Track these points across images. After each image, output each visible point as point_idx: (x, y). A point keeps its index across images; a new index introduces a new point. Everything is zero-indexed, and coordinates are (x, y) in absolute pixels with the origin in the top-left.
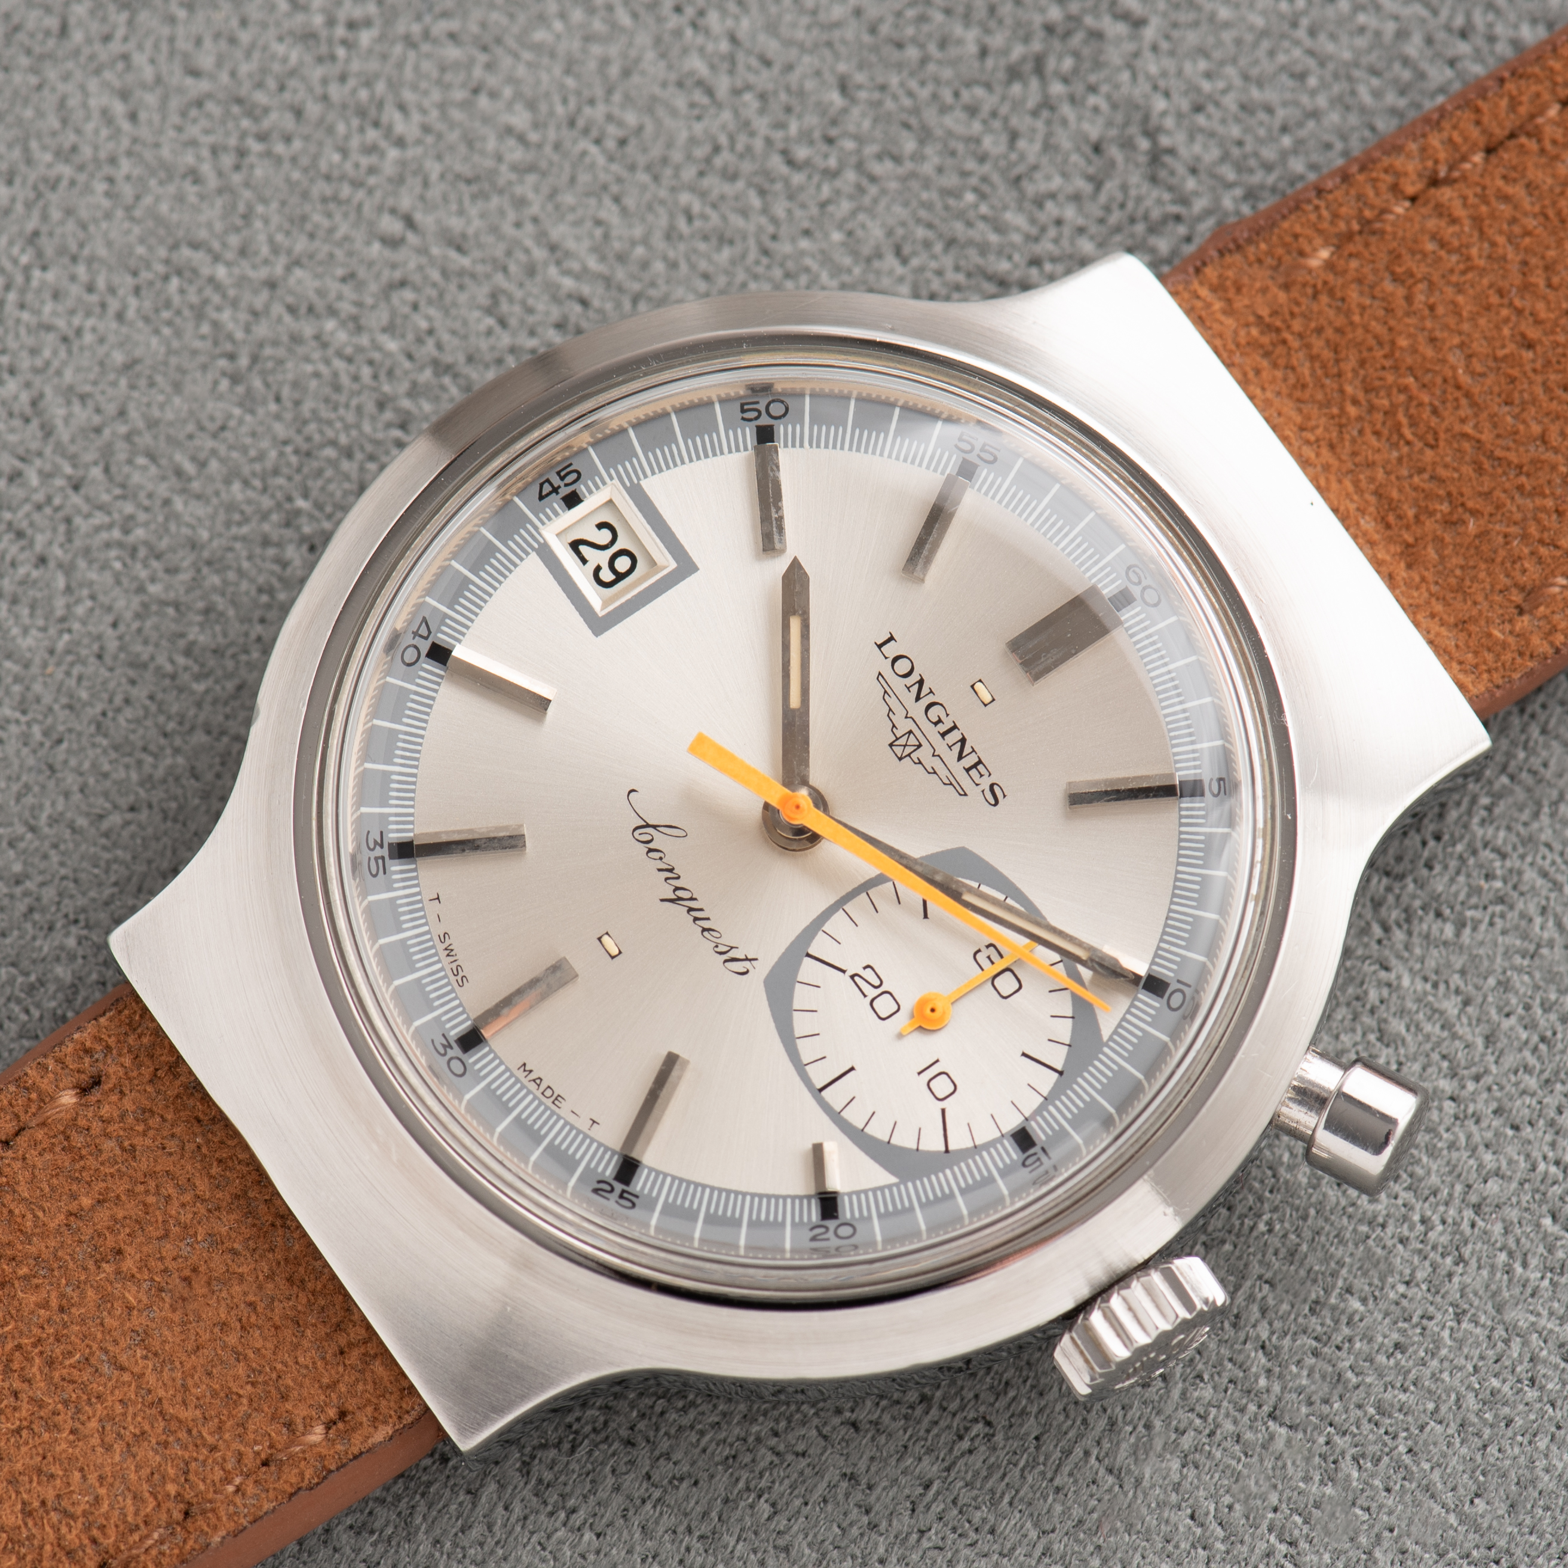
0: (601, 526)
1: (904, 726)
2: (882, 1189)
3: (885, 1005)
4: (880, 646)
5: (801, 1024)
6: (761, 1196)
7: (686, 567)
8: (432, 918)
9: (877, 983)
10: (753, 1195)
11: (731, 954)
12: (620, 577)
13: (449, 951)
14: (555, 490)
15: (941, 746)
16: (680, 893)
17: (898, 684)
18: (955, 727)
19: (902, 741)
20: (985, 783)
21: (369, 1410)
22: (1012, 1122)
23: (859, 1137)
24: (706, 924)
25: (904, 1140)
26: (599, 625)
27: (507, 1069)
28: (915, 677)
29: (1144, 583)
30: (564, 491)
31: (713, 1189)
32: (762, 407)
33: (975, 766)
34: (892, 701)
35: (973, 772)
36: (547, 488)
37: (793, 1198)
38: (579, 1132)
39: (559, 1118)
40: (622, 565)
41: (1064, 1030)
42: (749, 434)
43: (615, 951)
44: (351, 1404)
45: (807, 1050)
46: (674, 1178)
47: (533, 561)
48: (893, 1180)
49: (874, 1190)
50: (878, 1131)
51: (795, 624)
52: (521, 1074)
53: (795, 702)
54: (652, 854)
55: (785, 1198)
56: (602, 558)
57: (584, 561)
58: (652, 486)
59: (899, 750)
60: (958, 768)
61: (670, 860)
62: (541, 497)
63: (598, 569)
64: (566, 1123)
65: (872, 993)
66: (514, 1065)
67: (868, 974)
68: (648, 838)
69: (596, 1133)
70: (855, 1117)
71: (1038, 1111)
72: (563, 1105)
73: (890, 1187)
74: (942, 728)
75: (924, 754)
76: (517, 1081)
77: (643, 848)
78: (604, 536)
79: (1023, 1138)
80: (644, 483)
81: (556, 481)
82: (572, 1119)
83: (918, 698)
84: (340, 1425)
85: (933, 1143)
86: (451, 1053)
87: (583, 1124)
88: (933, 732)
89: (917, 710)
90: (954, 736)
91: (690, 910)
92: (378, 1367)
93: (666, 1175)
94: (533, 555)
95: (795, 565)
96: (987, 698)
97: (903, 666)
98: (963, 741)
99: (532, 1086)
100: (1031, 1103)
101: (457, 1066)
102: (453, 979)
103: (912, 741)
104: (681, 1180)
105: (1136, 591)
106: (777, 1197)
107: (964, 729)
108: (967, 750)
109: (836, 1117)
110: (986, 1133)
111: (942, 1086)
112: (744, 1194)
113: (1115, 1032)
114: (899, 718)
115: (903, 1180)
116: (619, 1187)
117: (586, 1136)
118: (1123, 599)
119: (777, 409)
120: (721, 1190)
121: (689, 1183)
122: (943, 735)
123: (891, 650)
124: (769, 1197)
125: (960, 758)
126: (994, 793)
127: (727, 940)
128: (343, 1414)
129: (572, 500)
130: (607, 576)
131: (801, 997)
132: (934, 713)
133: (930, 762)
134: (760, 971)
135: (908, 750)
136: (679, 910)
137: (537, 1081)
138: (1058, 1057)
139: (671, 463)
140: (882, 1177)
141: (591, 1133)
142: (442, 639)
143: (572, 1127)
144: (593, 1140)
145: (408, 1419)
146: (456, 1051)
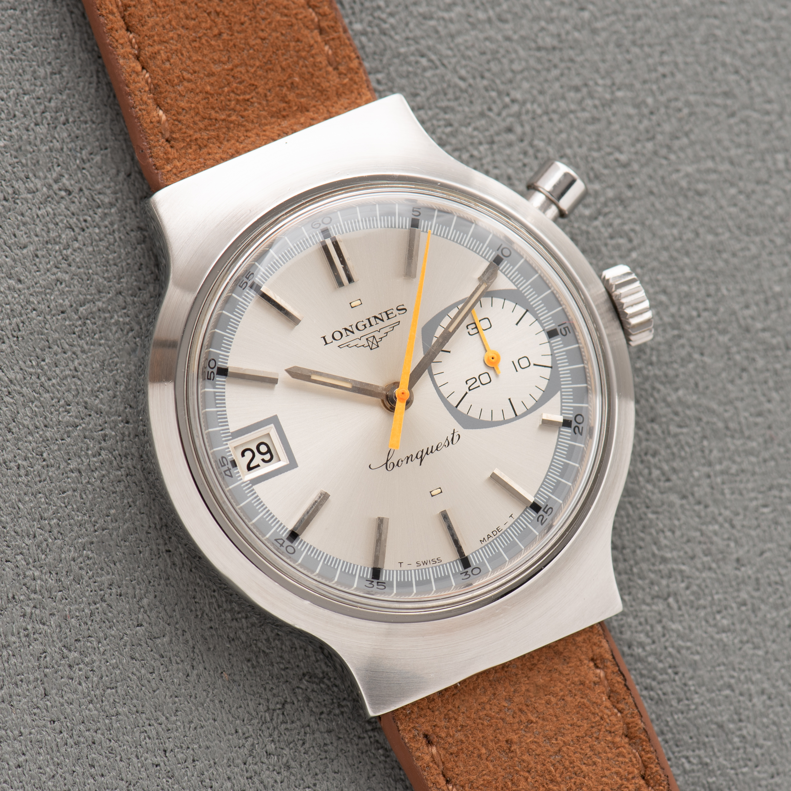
0: (243, 455)
1: (364, 341)
2: (562, 399)
3: (485, 379)
4: (326, 343)
5: (486, 417)
6: (555, 451)
7: (274, 420)
8: (409, 568)
9: (474, 380)
10: (554, 455)
11: (450, 440)
12: (269, 451)
13: (425, 563)
14: (229, 470)
15: (375, 328)
16: (419, 456)
17: (345, 339)
18: (369, 319)
19: (370, 344)
20: (396, 312)
21: (595, 648)
22: (544, 337)
23: (539, 403)
24: (434, 448)
25: (544, 384)
26: (293, 464)
27: (481, 549)
28: (343, 332)
29: (320, 222)
30: (230, 466)
31: (549, 471)
32: (210, 370)
33: (387, 315)
34: (352, 344)
35: (390, 316)
36: (228, 473)
37: (559, 437)
38: (514, 523)
39: (506, 530)
40: (263, 449)
41: (510, 305)
42: (220, 379)
43: (439, 490)
44: (591, 655)
45: (498, 417)
46: (541, 487)
47: (257, 487)
48: (559, 393)
49: (562, 402)
50: (538, 395)
51: (314, 377)
52: (484, 543)
53: (349, 386)
54: (400, 464)
55: (558, 441)
56: (258, 457)
57: (258, 466)
58: (233, 427)
59: (374, 346)
60: (387, 322)
61: (403, 457)
62: (231, 476)
63: (263, 460)
64: (509, 528)
65: (478, 383)
66: (480, 545)
67: (470, 383)
68: (392, 465)
69: (516, 516)
70: (530, 403)
71: (541, 324)
72: (501, 528)
73: (562, 395)
74: (368, 325)
75: (378, 336)
76: (487, 545)
77: (396, 468)
78: (249, 454)
79: (552, 334)
80: (232, 430)
81: (225, 468)
82: (508, 525)
83: (353, 332)
84: (598, 661)
85: (547, 372)
86: (470, 573)
87: (511, 521)
88: (369, 330)
89: (358, 334)
90: (373, 321)
91: (427, 453)
92: (579, 639)
93: (539, 490)
94: (255, 487)
95: (288, 371)
96: (359, 302)
97: (337, 336)
98: (375, 317)
99: (491, 539)
100: (537, 327)
101: (476, 571)
102: (437, 564)
103: (371, 339)
104: (543, 484)
105: (323, 227)
106: (557, 444)
107: (370, 315)
108: (380, 316)
109: (529, 411)
110: (547, 349)
111: (524, 363)
112: (553, 458)
113: (514, 283)
114: (360, 343)
115: (560, 389)
116: (541, 512)
117: (516, 521)
118: (326, 232)
119: (212, 364)
120: (550, 468)
121: (544, 481)
122: (371, 325)
123: (329, 339)
124: (556, 448)
125: (382, 320)
126: (402, 309)
127: (443, 441)
128: (592, 660)
129: (234, 464)
130: (267, 457)
131: (474, 414)
132: (360, 327)
133: (382, 334)
134: (460, 429)
135: (375, 342)
136: (426, 458)
137: (489, 536)
138: (520, 310)
139: (224, 416)
140: (557, 397)
141: (516, 518)
142: (285, 535)
143: (511, 526)
144: (519, 518)
145: (601, 632)
146: (469, 570)
